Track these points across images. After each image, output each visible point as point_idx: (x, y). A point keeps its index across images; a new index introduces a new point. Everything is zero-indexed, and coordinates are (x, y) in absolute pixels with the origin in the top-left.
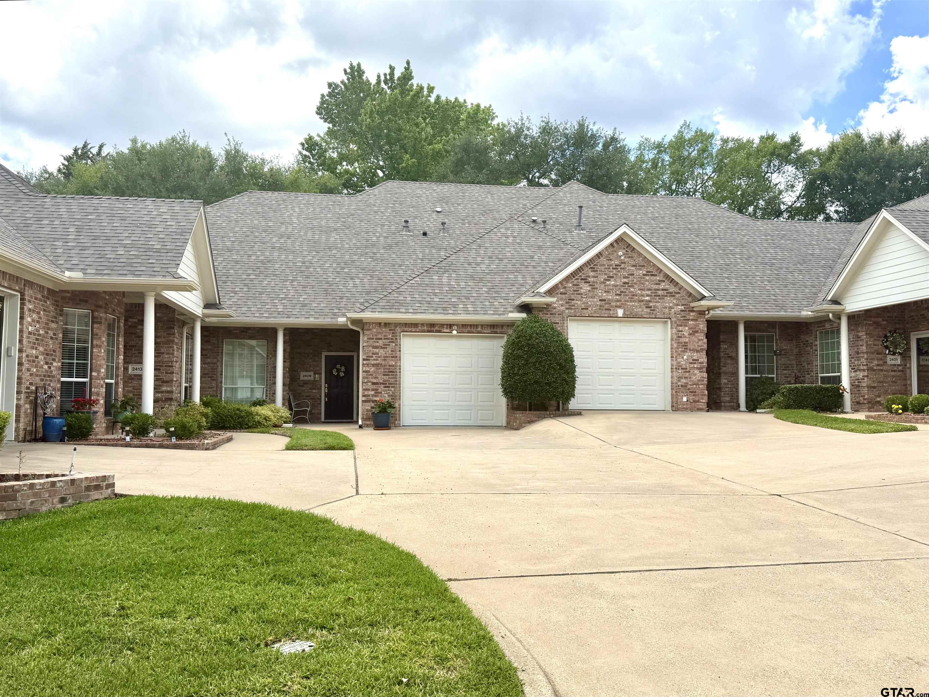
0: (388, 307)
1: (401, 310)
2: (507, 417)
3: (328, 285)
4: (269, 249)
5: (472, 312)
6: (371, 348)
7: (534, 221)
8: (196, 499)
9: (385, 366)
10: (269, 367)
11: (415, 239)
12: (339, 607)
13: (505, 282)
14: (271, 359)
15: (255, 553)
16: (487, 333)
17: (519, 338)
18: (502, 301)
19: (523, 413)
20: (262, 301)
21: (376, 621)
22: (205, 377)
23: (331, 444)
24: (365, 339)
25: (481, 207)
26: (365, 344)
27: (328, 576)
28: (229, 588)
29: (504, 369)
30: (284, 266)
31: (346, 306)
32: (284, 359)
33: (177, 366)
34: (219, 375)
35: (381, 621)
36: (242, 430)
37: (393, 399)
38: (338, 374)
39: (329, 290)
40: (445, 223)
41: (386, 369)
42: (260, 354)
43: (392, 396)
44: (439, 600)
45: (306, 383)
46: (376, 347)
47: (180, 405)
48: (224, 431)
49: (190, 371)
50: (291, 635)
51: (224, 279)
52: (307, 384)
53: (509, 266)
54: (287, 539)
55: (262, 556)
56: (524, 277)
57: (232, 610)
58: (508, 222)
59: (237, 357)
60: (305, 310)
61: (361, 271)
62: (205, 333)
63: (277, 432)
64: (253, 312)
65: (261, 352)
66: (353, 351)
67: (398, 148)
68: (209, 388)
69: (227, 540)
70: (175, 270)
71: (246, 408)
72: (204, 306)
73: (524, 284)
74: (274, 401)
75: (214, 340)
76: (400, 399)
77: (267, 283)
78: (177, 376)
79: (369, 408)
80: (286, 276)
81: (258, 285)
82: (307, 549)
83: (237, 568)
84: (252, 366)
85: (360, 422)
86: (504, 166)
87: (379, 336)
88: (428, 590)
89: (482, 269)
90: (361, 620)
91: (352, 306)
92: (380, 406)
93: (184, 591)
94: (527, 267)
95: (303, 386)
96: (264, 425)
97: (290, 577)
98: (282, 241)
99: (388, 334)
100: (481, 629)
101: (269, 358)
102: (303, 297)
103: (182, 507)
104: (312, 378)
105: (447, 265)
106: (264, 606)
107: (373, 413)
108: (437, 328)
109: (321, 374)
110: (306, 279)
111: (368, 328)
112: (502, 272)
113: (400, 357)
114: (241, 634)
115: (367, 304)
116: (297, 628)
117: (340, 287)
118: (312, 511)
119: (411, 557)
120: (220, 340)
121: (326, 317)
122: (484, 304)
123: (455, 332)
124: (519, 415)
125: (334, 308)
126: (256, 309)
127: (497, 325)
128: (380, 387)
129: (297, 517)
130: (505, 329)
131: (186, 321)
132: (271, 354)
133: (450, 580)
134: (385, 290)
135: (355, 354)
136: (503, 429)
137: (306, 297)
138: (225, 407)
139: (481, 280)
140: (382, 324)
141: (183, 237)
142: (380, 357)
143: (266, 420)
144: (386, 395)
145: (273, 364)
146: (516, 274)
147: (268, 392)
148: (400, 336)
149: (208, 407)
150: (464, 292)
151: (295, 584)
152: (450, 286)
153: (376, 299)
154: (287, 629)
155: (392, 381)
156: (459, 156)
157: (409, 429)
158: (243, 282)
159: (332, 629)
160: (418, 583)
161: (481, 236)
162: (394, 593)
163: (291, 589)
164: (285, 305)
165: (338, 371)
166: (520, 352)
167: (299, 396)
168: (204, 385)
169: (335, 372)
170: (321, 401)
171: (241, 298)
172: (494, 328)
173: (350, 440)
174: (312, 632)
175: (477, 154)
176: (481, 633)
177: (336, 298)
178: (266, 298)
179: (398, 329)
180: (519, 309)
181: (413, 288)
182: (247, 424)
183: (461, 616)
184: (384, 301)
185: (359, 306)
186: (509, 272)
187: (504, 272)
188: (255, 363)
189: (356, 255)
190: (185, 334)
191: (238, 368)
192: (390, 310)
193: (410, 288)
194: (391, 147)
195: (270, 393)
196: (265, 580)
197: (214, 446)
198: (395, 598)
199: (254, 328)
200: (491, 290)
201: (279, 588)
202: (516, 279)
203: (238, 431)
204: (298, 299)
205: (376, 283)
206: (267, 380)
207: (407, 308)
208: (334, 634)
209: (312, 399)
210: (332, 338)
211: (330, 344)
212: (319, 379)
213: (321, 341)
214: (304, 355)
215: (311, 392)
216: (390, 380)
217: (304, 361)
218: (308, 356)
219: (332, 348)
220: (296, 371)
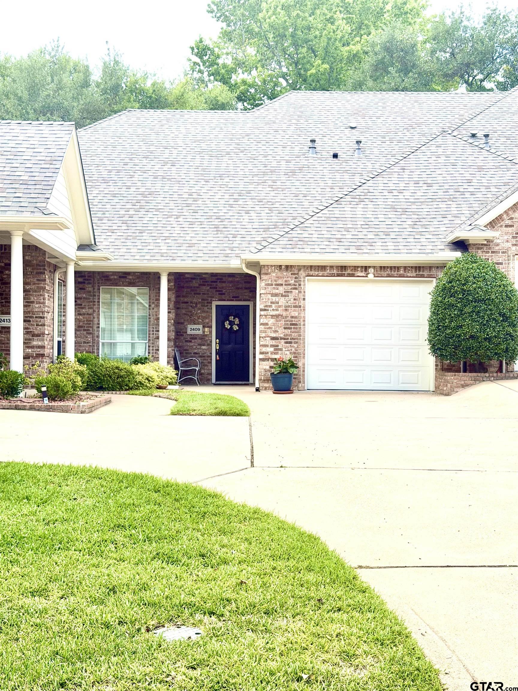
0: (290, 246)
1: (306, 250)
2: (436, 380)
3: (220, 220)
4: (151, 178)
5: (393, 251)
6: (269, 296)
7: (474, 136)
8: (70, 467)
9: (286, 317)
10: (152, 319)
11: (324, 163)
12: (230, 592)
13: (435, 213)
14: (153, 309)
15: (135, 528)
16: (410, 277)
17: (451, 283)
18: (431, 237)
19: (455, 375)
20: (143, 241)
21: (273, 608)
22: (80, 331)
23: (223, 409)
24: (263, 284)
25: (406, 120)
26: (262, 292)
27: (218, 557)
28: (106, 566)
29: (431, 320)
30: (168, 199)
31: (241, 246)
32: (168, 309)
33: (48, 318)
34: (95, 328)
35: (278, 609)
36: (122, 392)
37: (296, 357)
38: (231, 328)
39: (220, 226)
40: (361, 142)
41: (287, 321)
42: (141, 303)
43: (295, 353)
44: (347, 588)
45: (194, 337)
46: (276, 295)
47: (52, 362)
48: (102, 392)
49: (63, 323)
50: (176, 620)
51: (99, 215)
52: (196, 338)
53: (441, 193)
54: (171, 514)
55: (144, 531)
56: (459, 206)
57: (110, 590)
58: (440, 137)
59: (116, 307)
60: (192, 252)
61: (257, 203)
62: (80, 280)
63: (161, 394)
64: (132, 254)
65: (142, 301)
66: (249, 300)
67: (304, 50)
68: (85, 342)
69: (105, 513)
70: (44, 205)
71: (126, 365)
72: (78, 247)
73: (459, 215)
74: (157, 359)
75: (89, 288)
76: (304, 357)
77: (148, 219)
78: (49, 328)
79: (268, 368)
80: (170, 211)
81: (138, 222)
82: (195, 526)
83: (116, 544)
84: (133, 318)
85: (257, 385)
86: (436, 67)
87: (280, 282)
88: (334, 577)
89: (406, 197)
90: (255, 607)
91: (247, 246)
92: (280, 366)
93: (57, 567)
94: (463, 193)
95: (191, 341)
96: (146, 386)
97: (175, 557)
98: (165, 168)
99: (289, 279)
100: (397, 624)
101: (151, 308)
102: (190, 235)
103: (55, 475)
104: (200, 332)
105: (363, 194)
106: (145, 587)
107: (272, 374)
108: (349, 271)
109: (211, 327)
110: (194, 214)
111: (266, 272)
112: (431, 200)
113: (304, 307)
114: (120, 617)
115: (264, 243)
116: (182, 613)
117: (233, 223)
118: (200, 484)
119: (313, 539)
120: (96, 288)
121: (216, 259)
122: (408, 240)
123: (371, 276)
124: (450, 376)
125: (226, 249)
126: (136, 251)
127: (423, 267)
128: (280, 343)
129: (183, 490)
130: (434, 272)
131: (58, 265)
132: (153, 303)
133: (360, 567)
134: (286, 226)
135: (251, 304)
136: (430, 394)
137: (193, 235)
138: (102, 365)
139: (405, 211)
140: (283, 267)
141: (52, 166)
142: (280, 307)
143: (149, 381)
144: (288, 353)
145: (156, 315)
146: (449, 203)
147: (151, 348)
148: (304, 281)
149: (84, 364)
150: (383, 226)
151: (181, 564)
152: (365, 220)
153: (276, 237)
154: (171, 613)
155: (294, 335)
156: (380, 57)
157: (316, 394)
158: (121, 219)
159: (222, 615)
160: (322, 568)
161: (405, 156)
162: (294, 579)
163: (177, 570)
164: (170, 245)
165: (232, 323)
166: (452, 300)
167: (187, 353)
168: (78, 339)
169: (227, 326)
170: (211, 360)
171: (119, 237)
172: (420, 271)
173: (245, 405)
174: (199, 618)
175: (402, 53)
176: (397, 628)
177: (229, 236)
178: (148, 238)
179: (302, 273)
180: (452, 247)
181: (321, 222)
182: (127, 385)
183: (373, 608)
184: (285, 239)
185: (255, 245)
186: (440, 200)
187: (433, 200)
188: (136, 314)
189: (251, 183)
190: (57, 280)
191: (116, 320)
192: (292, 250)
193: (317, 222)
194: (297, 49)
195: (153, 350)
196: (147, 559)
197: (91, 409)
198: (295, 584)
199: (134, 273)
200: (417, 223)
201: (163, 568)
202: (448, 209)
203: (118, 392)
204: (184, 239)
205: (276, 218)
206: (149, 334)
207: (313, 247)
208: (224, 621)
209: (201, 357)
210: (224, 285)
211: (222, 291)
212: (208, 333)
213: (211, 288)
214: (192, 304)
215: (200, 349)
216: (293, 334)
217: (191, 312)
218: (196, 306)
219: (223, 297)
220: (182, 323)
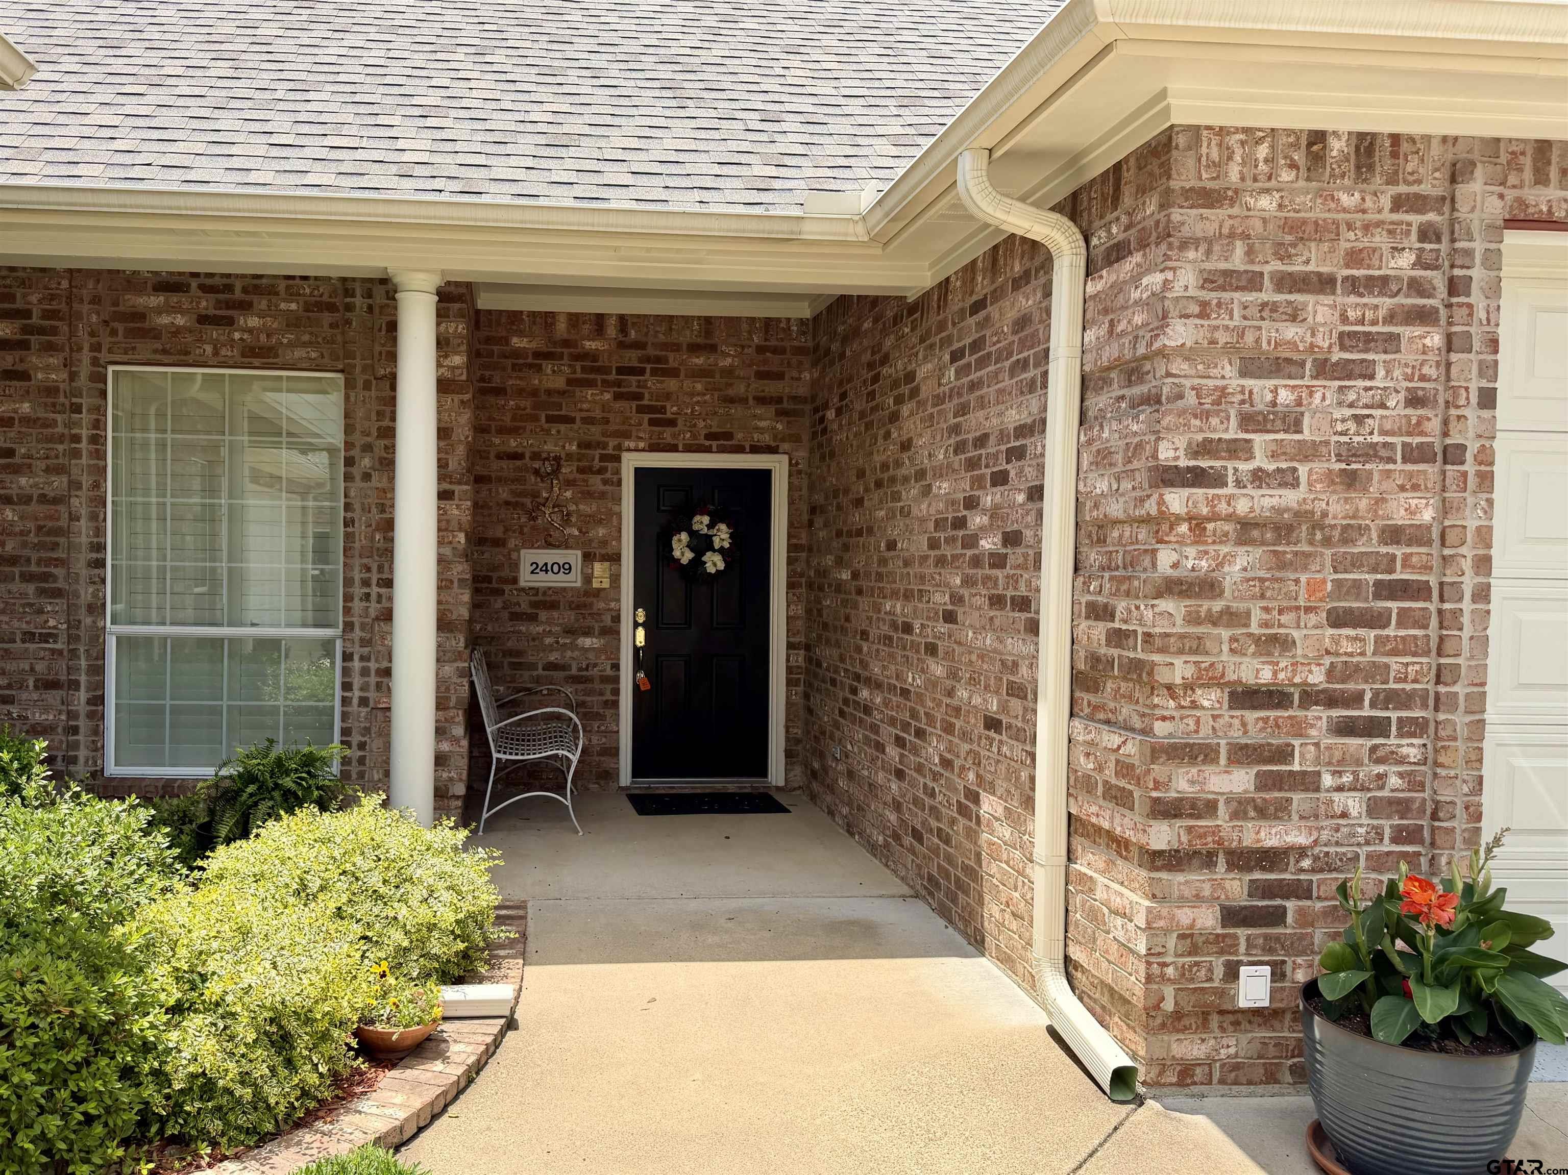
10: (360, 528)
14: (367, 477)
32: (441, 478)
34: (82, 567)
38: (697, 562)
45: (546, 601)
46: (1281, 363)
52: (554, 606)
66: (772, 450)
68: (29, 637)
87: (1310, 261)
95: (533, 618)
101: (356, 471)
104: (574, 580)
109: (615, 558)
111: (1207, 180)
113: (1486, 457)
120: (87, 371)
128: (1299, 729)
145: (383, 511)
147: (356, 664)
148: (1492, 262)
165: (699, 544)
167: (516, 666)
169: (680, 551)
170: (616, 692)
179: (1480, 202)
195: (365, 672)
206: (348, 598)
209: (576, 680)
210: (672, 384)
211: (662, 410)
212: (606, 584)
213: (618, 397)
214: (537, 465)
215: (573, 647)
216: (1395, 663)
217: (535, 495)
218: (556, 471)
219: (667, 434)
220: (498, 543)
